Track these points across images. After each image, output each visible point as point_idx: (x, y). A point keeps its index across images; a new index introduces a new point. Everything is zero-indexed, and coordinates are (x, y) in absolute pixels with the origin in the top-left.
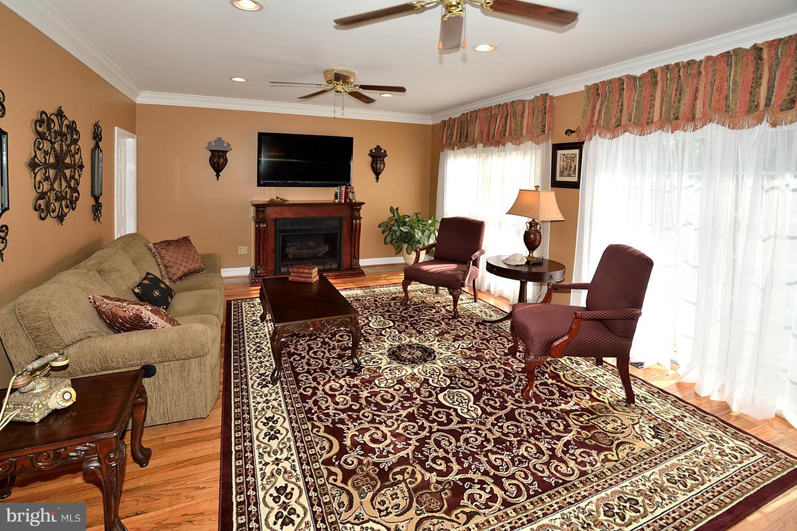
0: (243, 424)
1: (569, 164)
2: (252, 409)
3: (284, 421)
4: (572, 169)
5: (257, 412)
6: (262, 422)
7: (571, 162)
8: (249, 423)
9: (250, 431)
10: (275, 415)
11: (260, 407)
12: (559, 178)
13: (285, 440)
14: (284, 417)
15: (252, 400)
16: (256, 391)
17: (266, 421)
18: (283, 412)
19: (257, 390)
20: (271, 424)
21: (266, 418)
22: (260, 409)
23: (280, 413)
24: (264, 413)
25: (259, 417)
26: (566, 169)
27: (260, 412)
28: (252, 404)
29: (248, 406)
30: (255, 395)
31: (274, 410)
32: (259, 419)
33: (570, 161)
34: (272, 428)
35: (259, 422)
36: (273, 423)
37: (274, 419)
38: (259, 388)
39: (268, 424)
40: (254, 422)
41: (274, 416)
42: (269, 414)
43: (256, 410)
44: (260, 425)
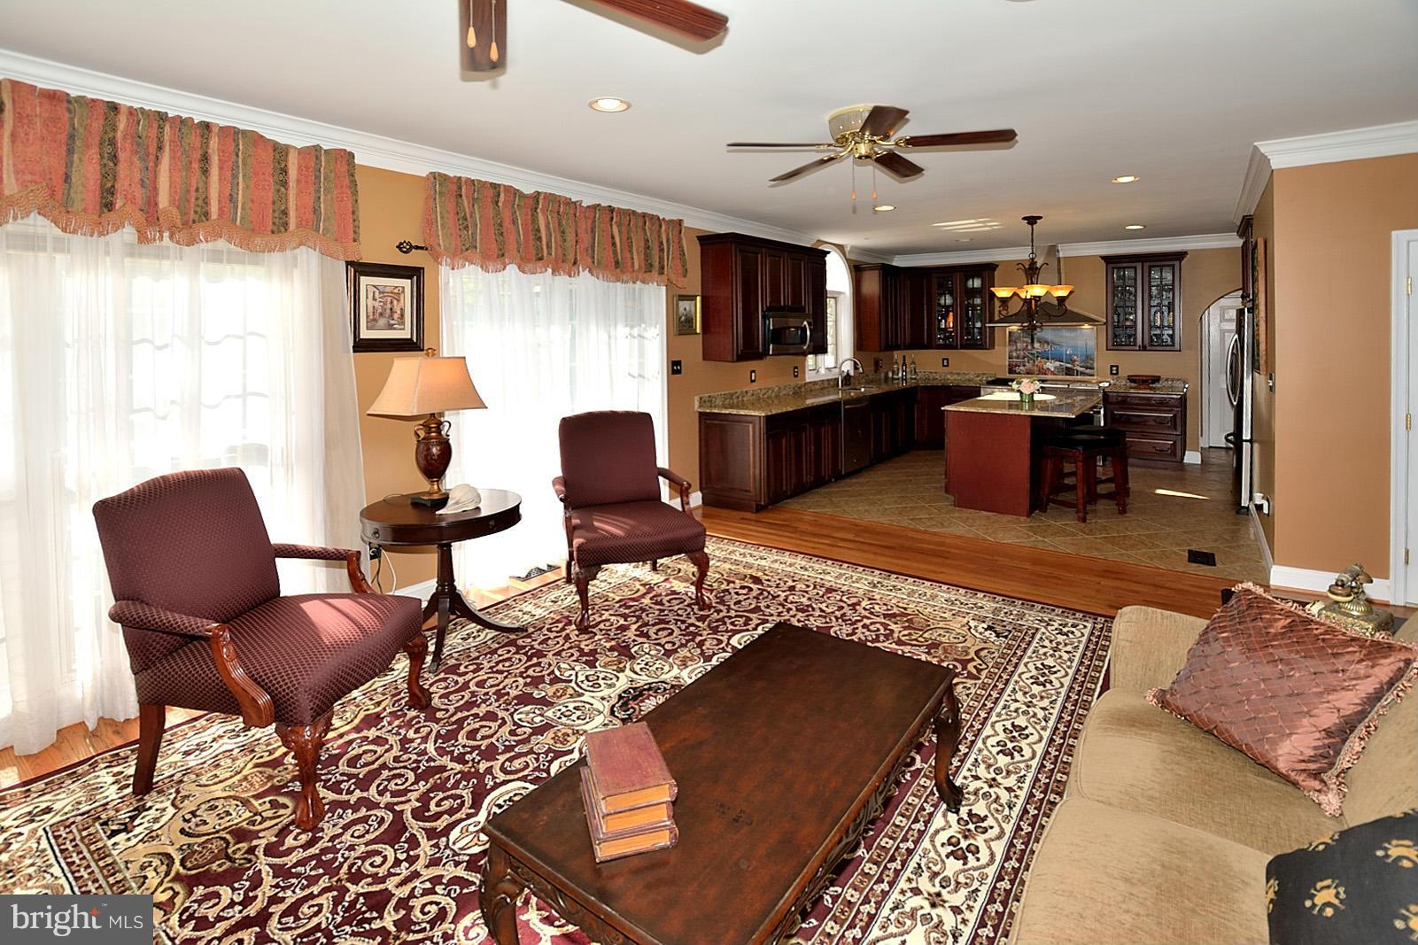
0: (1054, 769)
1: (389, 306)
2: (1026, 786)
3: (988, 737)
4: (396, 316)
5: (1022, 774)
6: (1022, 756)
7: (392, 302)
8: (1043, 766)
9: (1047, 753)
10: (994, 753)
11: (1011, 781)
12: (365, 334)
13: (1004, 717)
14: (984, 743)
15: (1020, 803)
16: (1000, 817)
17: (1015, 753)
18: (980, 751)
19: (997, 819)
20: (1010, 745)
21: (1012, 758)
22: (1013, 777)
23: (985, 752)
24: (1011, 768)
25: (1022, 765)
26: (381, 314)
27: (1017, 773)
28: (1023, 794)
29: (1032, 795)
30: (1007, 811)
31: (992, 761)
32: (1024, 761)
33: (389, 299)
34: (1013, 739)
35: (1027, 757)
36: (1006, 745)
37: (1000, 748)
38: (990, 822)
39: (1013, 748)
40: (1034, 763)
41: (998, 754)
42: (1003, 761)
43: (1021, 779)
44: (1027, 753)
